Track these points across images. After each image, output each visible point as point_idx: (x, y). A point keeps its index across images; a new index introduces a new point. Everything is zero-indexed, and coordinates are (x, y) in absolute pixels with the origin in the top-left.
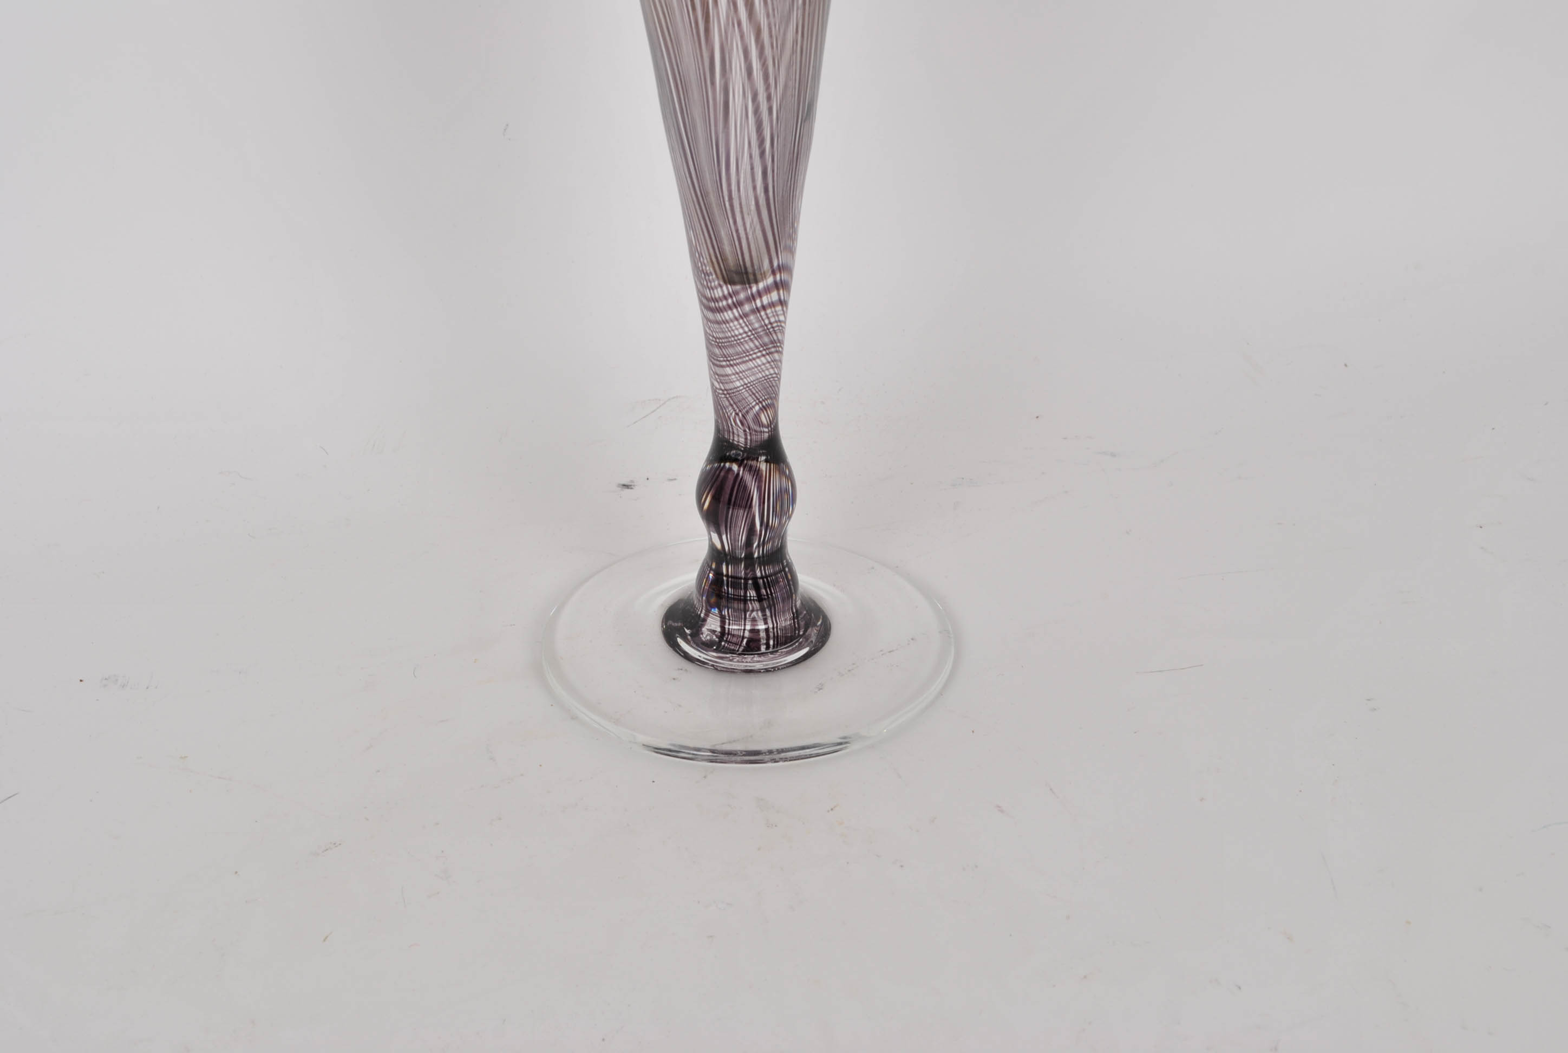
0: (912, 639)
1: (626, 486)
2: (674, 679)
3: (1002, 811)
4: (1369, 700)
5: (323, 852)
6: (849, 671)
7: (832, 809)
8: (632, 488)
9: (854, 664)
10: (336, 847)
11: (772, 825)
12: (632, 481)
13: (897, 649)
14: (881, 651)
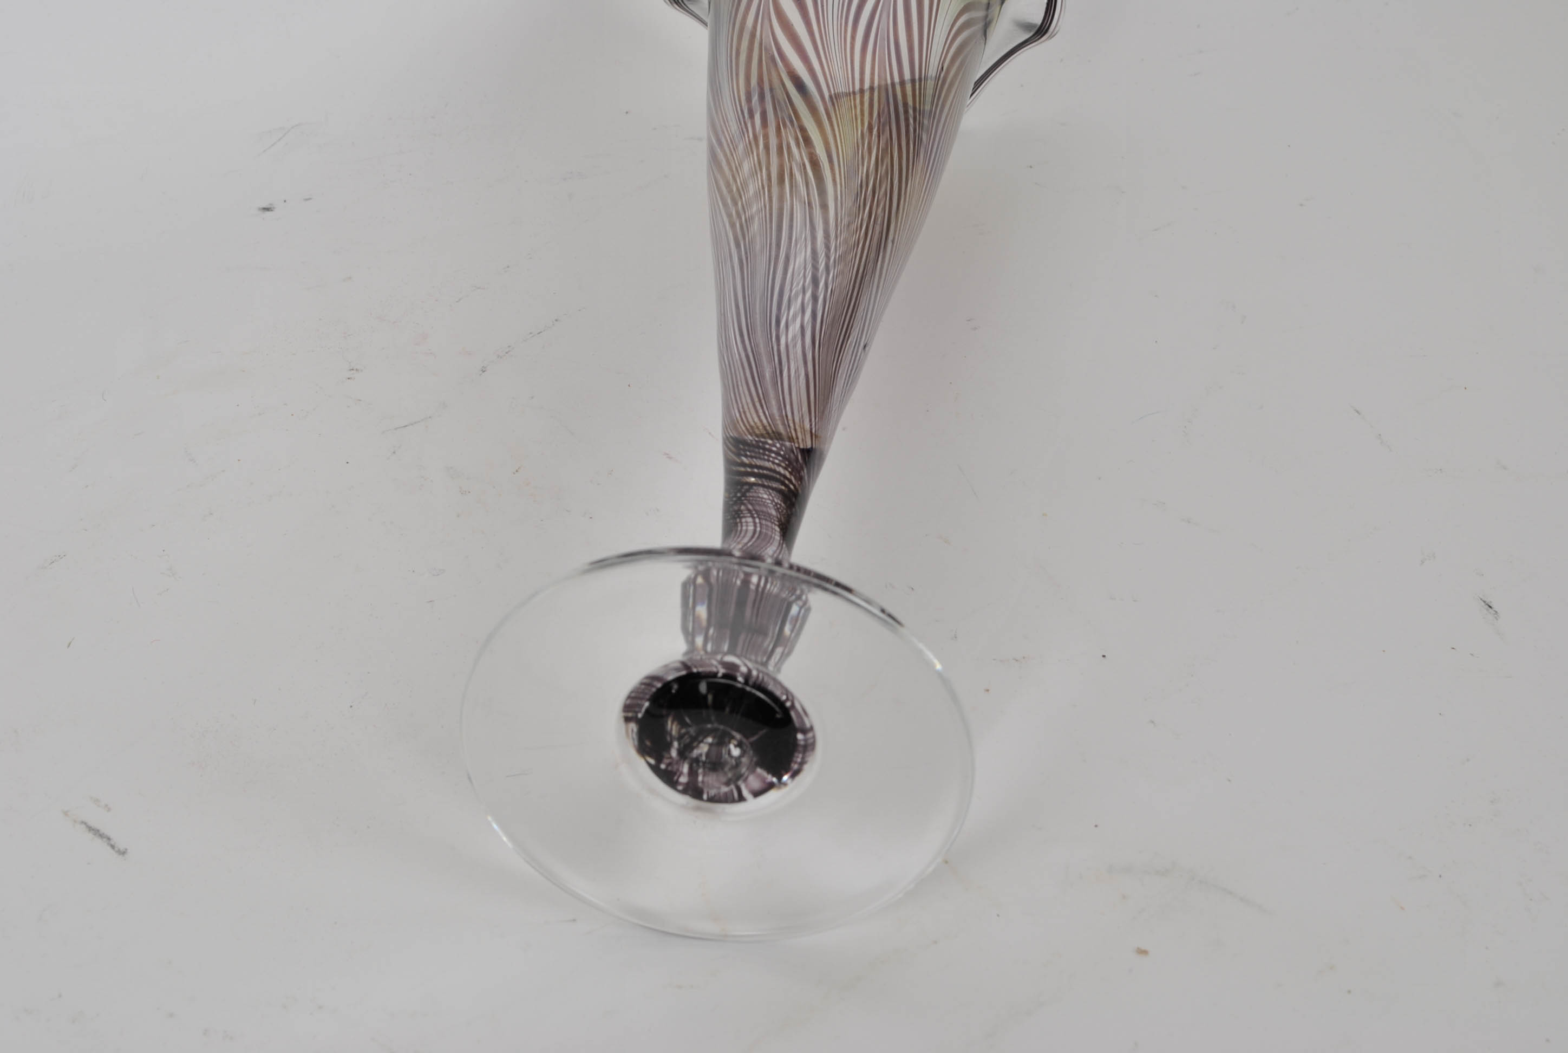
0: (556, 320)
1: (267, 209)
2: (349, 378)
3: (670, 458)
4: (969, 320)
5: (50, 564)
6: (507, 353)
7: (517, 471)
8: (272, 210)
9: (509, 347)
10: (61, 558)
11: (466, 491)
12: (271, 204)
13: (544, 331)
14: (531, 333)
